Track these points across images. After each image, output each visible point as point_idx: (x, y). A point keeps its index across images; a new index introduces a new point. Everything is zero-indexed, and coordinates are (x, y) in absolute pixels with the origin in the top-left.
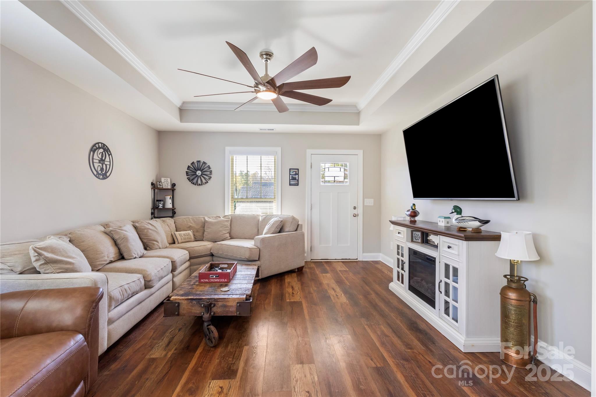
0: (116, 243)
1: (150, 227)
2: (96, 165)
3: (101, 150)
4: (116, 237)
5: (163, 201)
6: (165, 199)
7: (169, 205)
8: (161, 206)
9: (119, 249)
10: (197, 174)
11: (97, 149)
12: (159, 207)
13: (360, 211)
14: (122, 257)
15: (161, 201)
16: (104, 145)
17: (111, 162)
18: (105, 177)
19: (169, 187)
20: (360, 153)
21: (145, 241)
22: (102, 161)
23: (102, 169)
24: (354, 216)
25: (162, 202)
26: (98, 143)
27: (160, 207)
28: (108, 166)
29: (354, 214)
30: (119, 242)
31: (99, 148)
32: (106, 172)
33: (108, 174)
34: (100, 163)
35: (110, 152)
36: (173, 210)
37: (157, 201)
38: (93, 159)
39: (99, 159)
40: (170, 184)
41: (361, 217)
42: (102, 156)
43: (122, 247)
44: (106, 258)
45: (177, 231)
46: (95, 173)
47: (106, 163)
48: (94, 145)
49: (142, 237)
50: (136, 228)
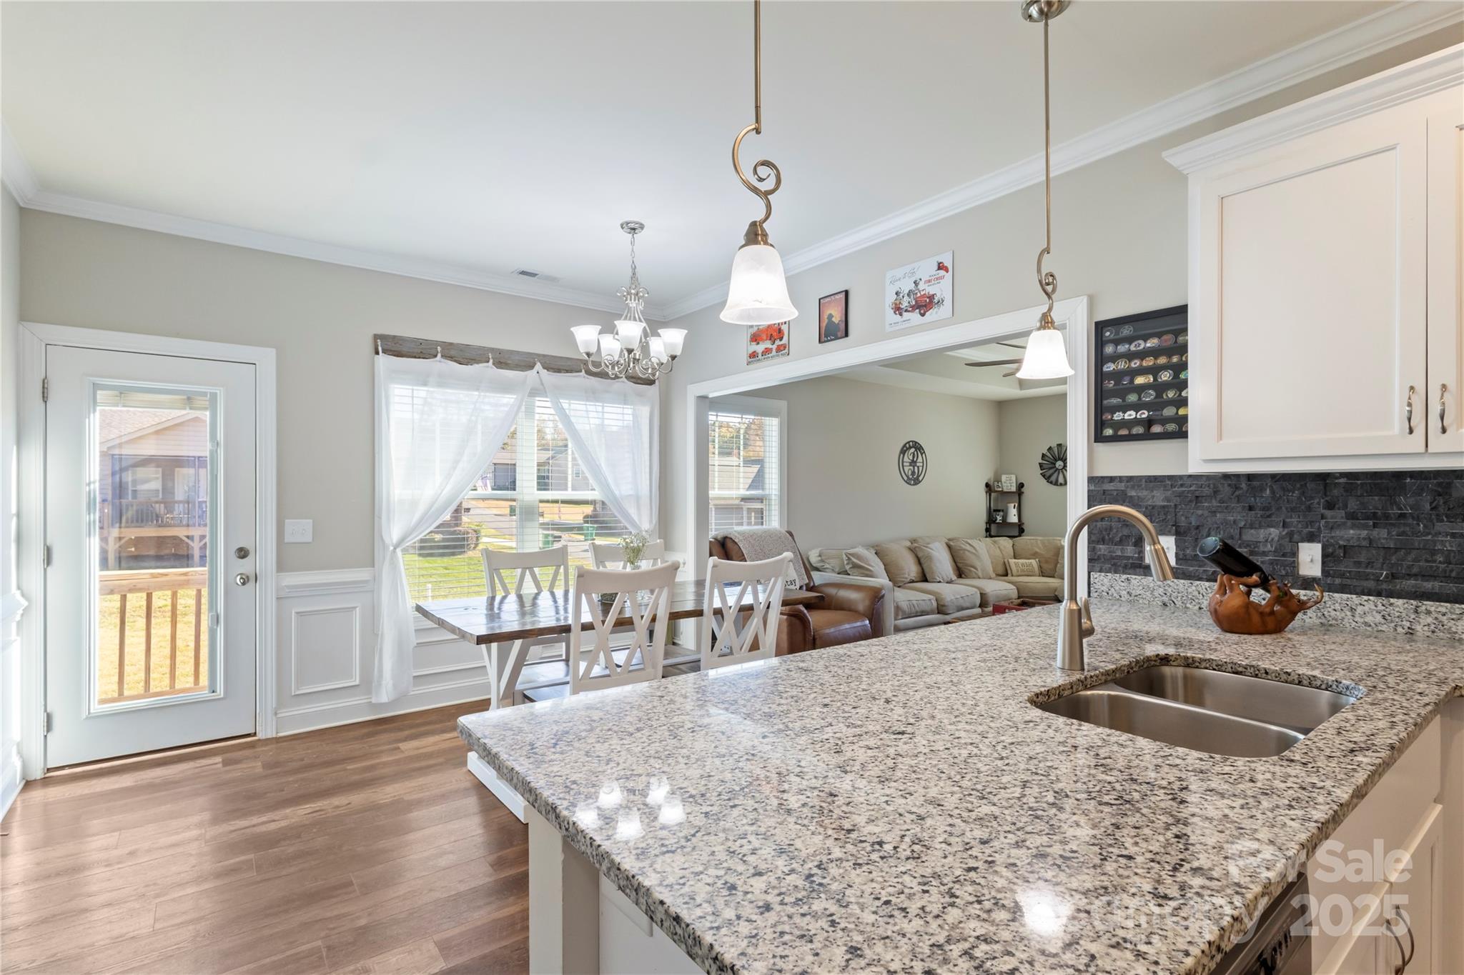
0: (919, 562)
1: (968, 547)
2: (906, 469)
3: (913, 450)
4: (920, 555)
5: (1003, 511)
6: (1007, 508)
7: (1013, 518)
8: (999, 519)
9: (923, 569)
10: (1057, 466)
11: (907, 449)
12: (996, 520)
14: (924, 579)
15: (999, 511)
16: (916, 442)
17: (925, 463)
18: (917, 481)
19: (1014, 489)
21: (960, 565)
22: (913, 463)
23: (913, 473)
25: (1001, 513)
26: (909, 442)
27: (998, 521)
28: (921, 468)
30: (922, 560)
31: (910, 448)
32: (918, 476)
33: (920, 478)
34: (910, 465)
35: (923, 450)
36: (1019, 525)
37: (995, 511)
38: (903, 462)
39: (910, 461)
40: (1014, 484)
42: (914, 457)
43: (925, 566)
44: (907, 576)
45: (1015, 558)
46: (906, 478)
47: (918, 464)
48: (905, 446)
49: (958, 560)
50: (949, 547)
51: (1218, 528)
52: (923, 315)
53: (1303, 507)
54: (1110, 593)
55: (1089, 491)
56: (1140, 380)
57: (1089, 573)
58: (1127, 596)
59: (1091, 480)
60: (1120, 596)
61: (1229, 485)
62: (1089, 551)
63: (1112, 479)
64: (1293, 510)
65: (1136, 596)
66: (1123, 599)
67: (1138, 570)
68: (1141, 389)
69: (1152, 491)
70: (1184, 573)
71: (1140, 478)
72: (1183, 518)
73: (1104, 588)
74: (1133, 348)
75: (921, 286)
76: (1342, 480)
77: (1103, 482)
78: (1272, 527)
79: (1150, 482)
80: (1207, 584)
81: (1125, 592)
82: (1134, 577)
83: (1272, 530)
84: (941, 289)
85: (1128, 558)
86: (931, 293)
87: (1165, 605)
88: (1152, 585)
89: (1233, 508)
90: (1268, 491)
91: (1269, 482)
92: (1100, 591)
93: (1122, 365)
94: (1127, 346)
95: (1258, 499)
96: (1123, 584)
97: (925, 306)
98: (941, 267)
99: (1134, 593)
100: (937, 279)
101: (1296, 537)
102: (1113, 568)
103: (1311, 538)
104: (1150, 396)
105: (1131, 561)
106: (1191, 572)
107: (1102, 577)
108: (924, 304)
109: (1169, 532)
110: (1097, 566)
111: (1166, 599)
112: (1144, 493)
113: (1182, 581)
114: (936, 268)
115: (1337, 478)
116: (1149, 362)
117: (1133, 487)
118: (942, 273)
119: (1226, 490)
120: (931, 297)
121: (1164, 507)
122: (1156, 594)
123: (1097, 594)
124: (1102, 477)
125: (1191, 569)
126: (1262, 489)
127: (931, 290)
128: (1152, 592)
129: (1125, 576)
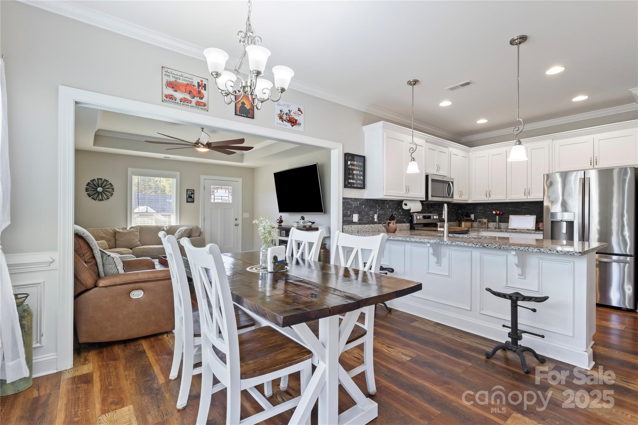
13: (240, 222)
20: (240, 180)
24: (236, 225)
29: (236, 224)
41: (240, 226)
52: (293, 126)
55: (343, 202)
56: (354, 172)
57: (343, 226)
59: (343, 198)
63: (347, 198)
64: (374, 207)
67: (352, 224)
70: (360, 223)
71: (352, 199)
72: (359, 209)
74: (352, 163)
75: (292, 113)
76: (379, 201)
77: (345, 199)
78: (372, 211)
79: (355, 200)
80: (364, 225)
84: (300, 119)
85: (350, 220)
86: (296, 119)
88: (356, 227)
89: (367, 207)
90: (371, 203)
95: (370, 205)
96: (350, 228)
97: (293, 123)
98: (299, 110)
99: (352, 230)
100: (298, 114)
102: (347, 224)
103: (376, 214)
104: (355, 177)
107: (346, 227)
108: (293, 122)
109: (357, 213)
110: (344, 224)
111: (358, 230)
112: (354, 203)
114: (298, 110)
117: (352, 201)
118: (300, 113)
119: (366, 202)
120: (296, 120)
121: (357, 206)
127: (296, 117)
128: (356, 229)
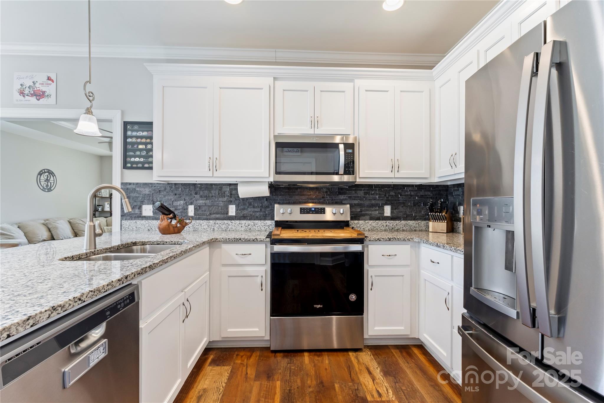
0: (50, 230)
1: (81, 222)
2: (42, 183)
3: (47, 174)
4: (50, 227)
5: (102, 206)
6: (104, 204)
7: (107, 208)
8: (100, 209)
9: (52, 234)
11: (43, 173)
12: (98, 210)
14: (53, 238)
15: (100, 206)
16: (49, 170)
17: (55, 181)
18: (50, 190)
19: (108, 196)
21: (76, 231)
22: (47, 180)
23: (47, 186)
25: (101, 207)
26: (44, 170)
27: (99, 210)
28: (52, 184)
30: (51, 229)
31: (45, 172)
32: (51, 187)
33: (52, 189)
34: (45, 181)
35: (54, 174)
36: (110, 212)
37: (98, 206)
38: (40, 179)
39: (45, 179)
40: (108, 194)
42: (47, 177)
43: (53, 232)
44: (40, 238)
45: (107, 226)
46: (42, 188)
47: (50, 181)
48: (41, 171)
49: (74, 228)
50: (70, 222)
51: (166, 201)
52: (38, 100)
53: (189, 194)
54: (129, 228)
56: (140, 147)
57: (121, 221)
58: (135, 228)
59: (122, 183)
60: (133, 229)
61: (169, 187)
62: (121, 212)
63: (130, 184)
64: (187, 195)
65: (139, 228)
66: (134, 230)
67: (140, 218)
68: (141, 150)
69: (145, 188)
70: (155, 218)
71: (140, 184)
72: (155, 198)
73: (127, 226)
74: (138, 134)
75: (37, 85)
77: (127, 185)
78: (181, 200)
79: (144, 185)
81: (135, 227)
82: (138, 221)
83: (181, 201)
84: (50, 89)
85: (136, 214)
86: (44, 90)
87: (149, 230)
88: (144, 223)
89: (170, 194)
90: (180, 189)
91: (180, 186)
92: (125, 227)
93: (134, 140)
94: (136, 133)
95: (178, 191)
96: (134, 224)
97: (40, 96)
98: (49, 79)
99: (138, 227)
100: (47, 84)
101: (188, 204)
102: (130, 218)
103: (191, 204)
104: (144, 153)
105: (137, 215)
106: (157, 217)
107: (126, 222)
108: (40, 95)
109: (151, 203)
110: (124, 218)
111: (149, 228)
113: (155, 221)
114: (47, 79)
115: (198, 185)
116: (144, 140)
117: (138, 187)
118: (50, 82)
119: (168, 188)
120: (44, 92)
121: (149, 194)
122: (146, 226)
123: (124, 229)
124: (126, 183)
125: (158, 216)
126: (179, 188)
127: (43, 89)
128: (145, 226)
129: (135, 221)
